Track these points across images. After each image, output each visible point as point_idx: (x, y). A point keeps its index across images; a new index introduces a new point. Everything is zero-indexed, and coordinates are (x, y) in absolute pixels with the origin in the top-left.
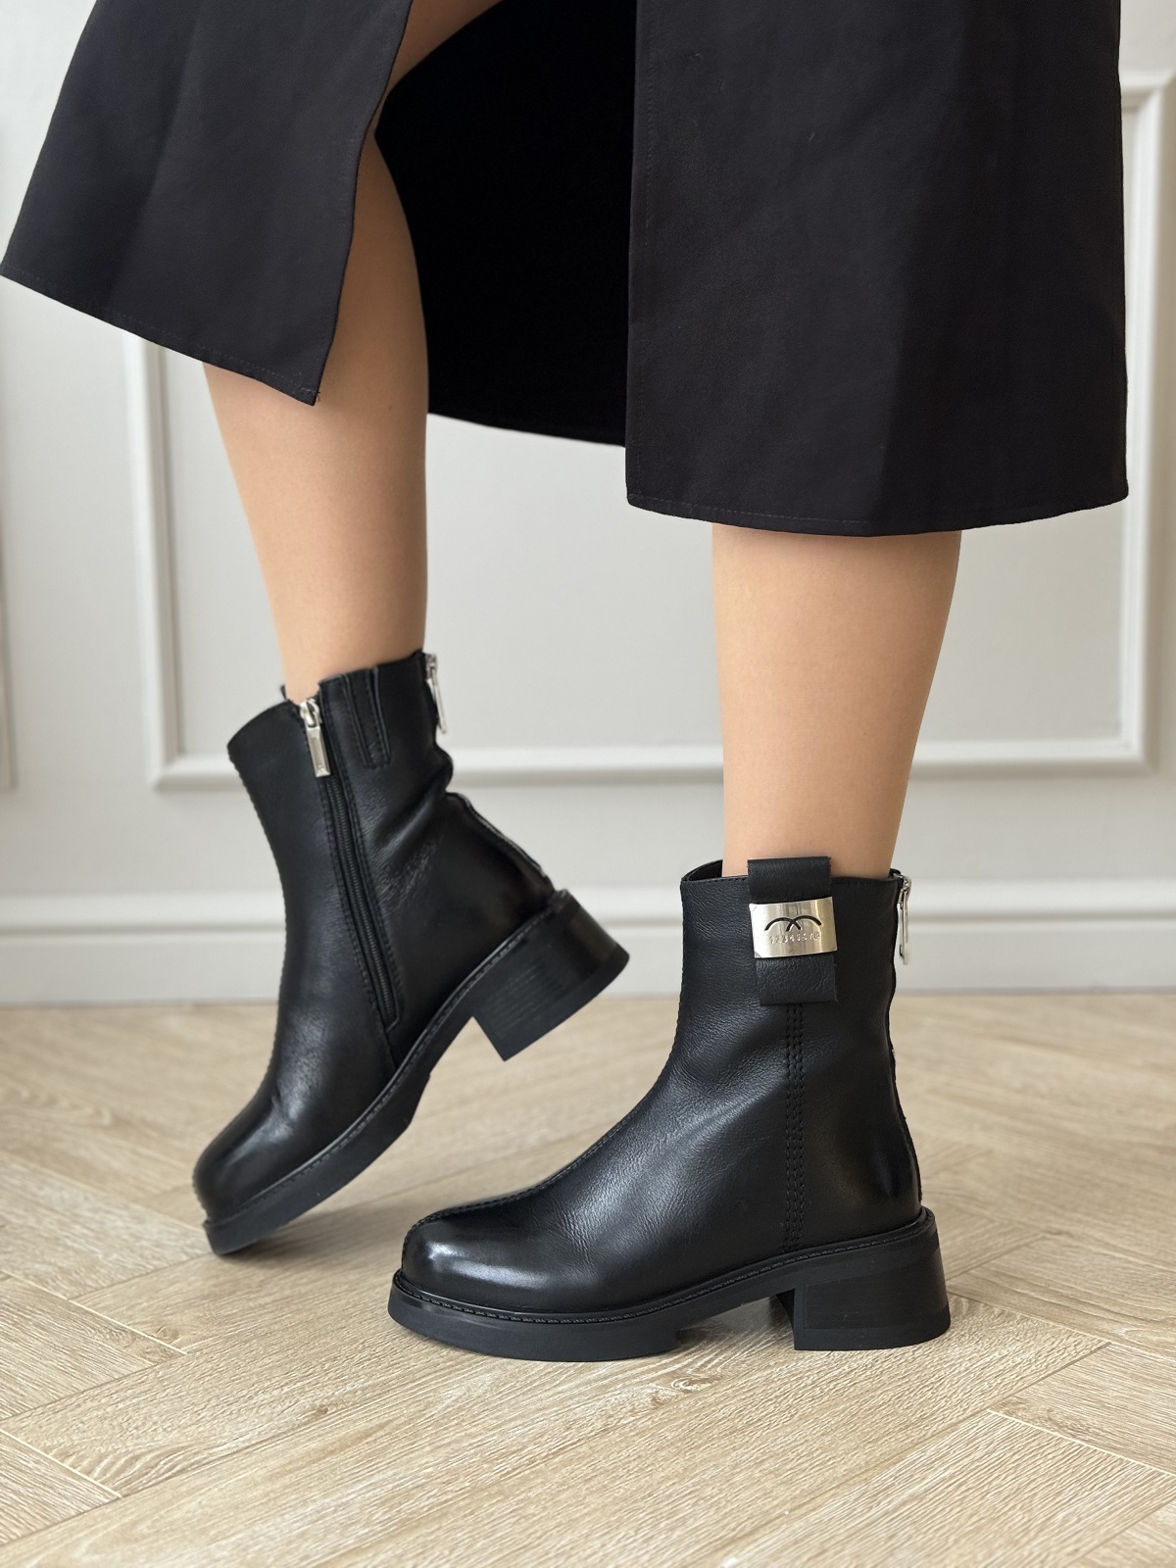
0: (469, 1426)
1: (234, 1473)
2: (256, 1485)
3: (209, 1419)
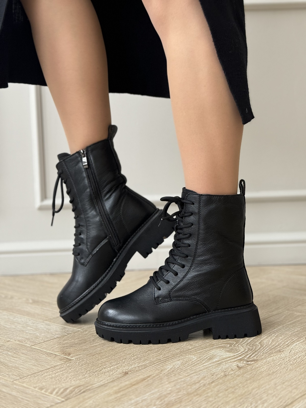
0: (178, 376)
3: (89, 377)
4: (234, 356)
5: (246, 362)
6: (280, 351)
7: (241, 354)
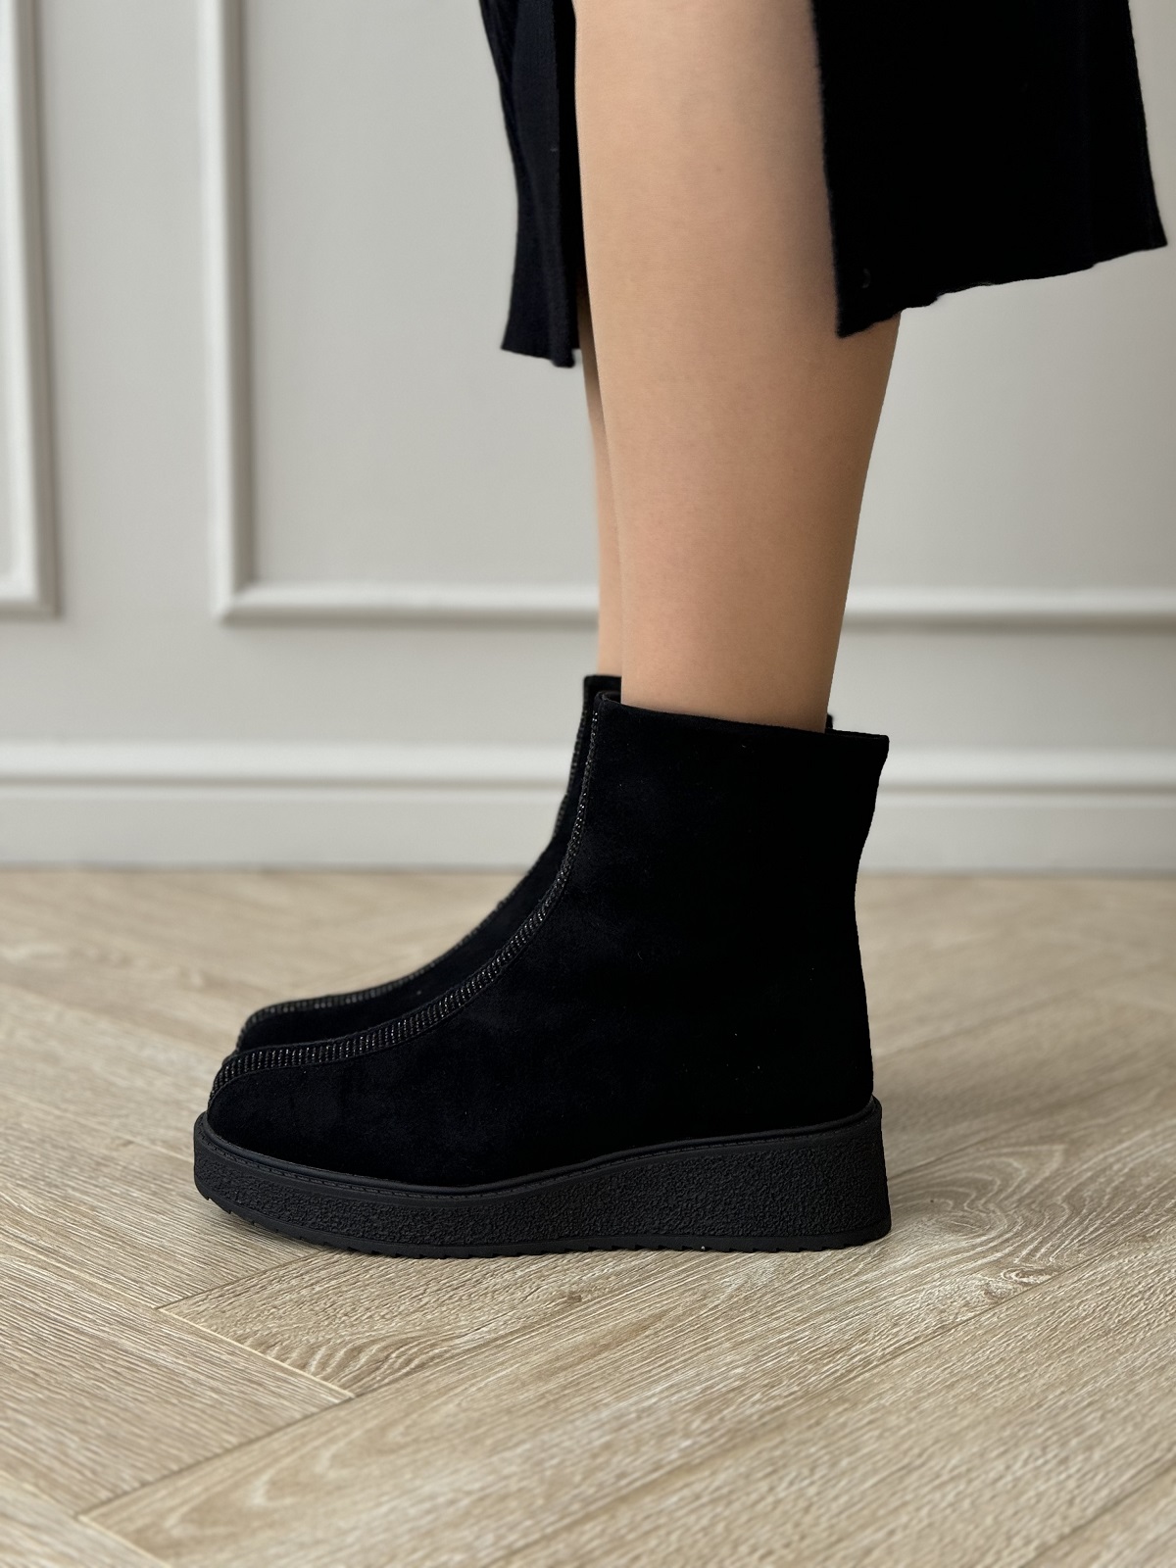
0: (767, 1319)
1: (492, 1369)
2: (524, 1384)
3: (436, 1306)
4: (974, 1247)
5: (1017, 1275)
6: (1144, 1237)
7: (1000, 1240)
